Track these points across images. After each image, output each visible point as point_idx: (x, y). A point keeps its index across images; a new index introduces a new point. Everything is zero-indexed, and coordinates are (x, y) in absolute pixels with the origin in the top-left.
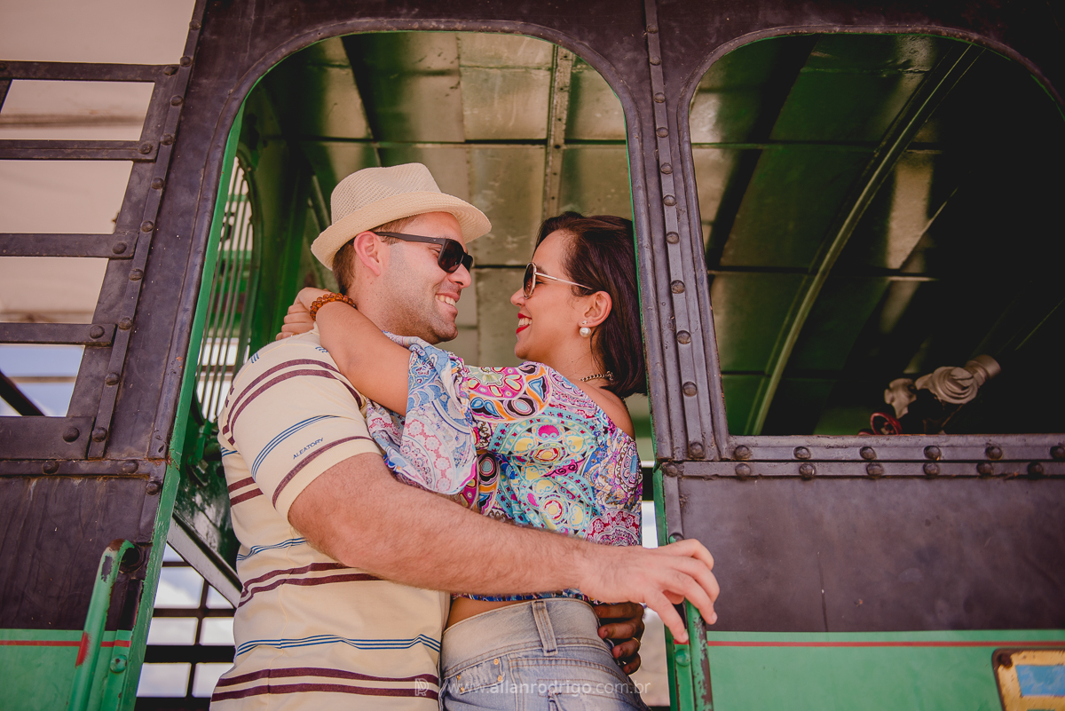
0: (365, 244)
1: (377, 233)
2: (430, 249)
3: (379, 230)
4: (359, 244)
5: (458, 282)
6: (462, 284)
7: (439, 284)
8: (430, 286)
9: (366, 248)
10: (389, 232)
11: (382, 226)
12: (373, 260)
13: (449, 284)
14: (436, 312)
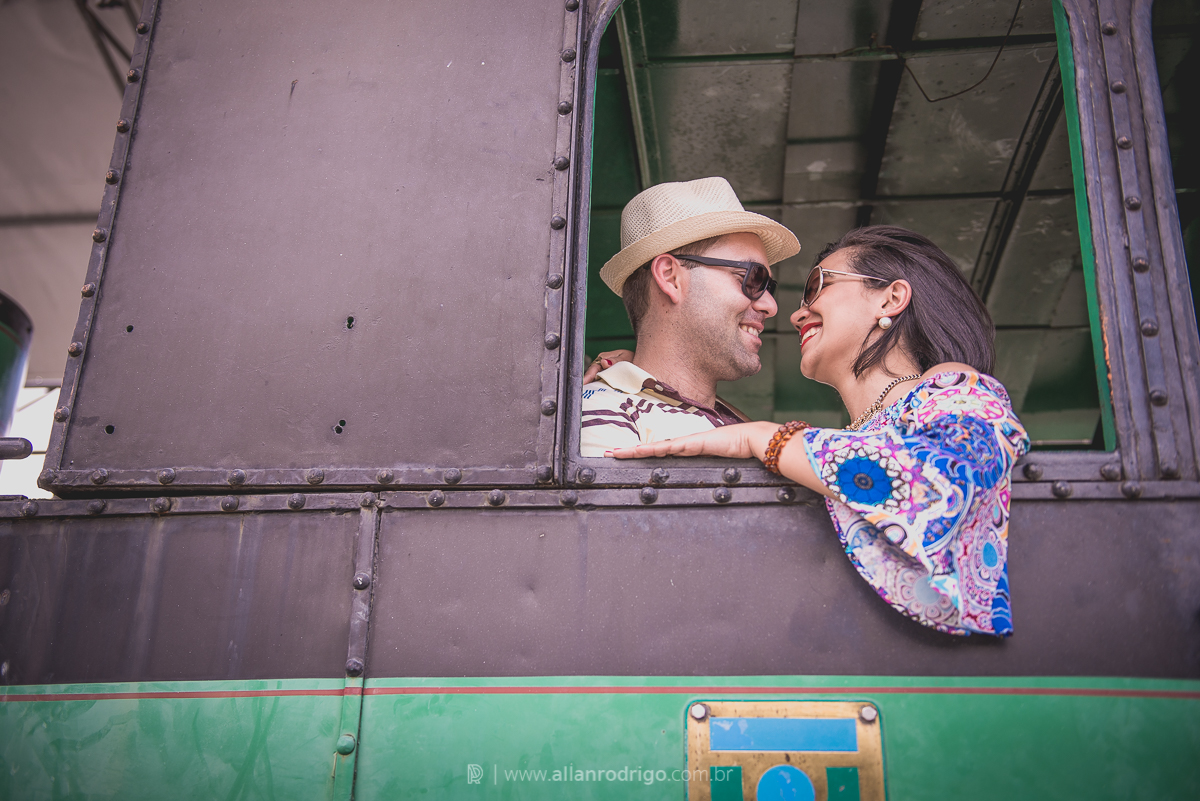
0: (663, 267)
1: (676, 257)
2: (733, 273)
3: (678, 253)
4: (657, 267)
5: (762, 311)
6: (767, 313)
7: (742, 313)
8: (733, 315)
9: (665, 272)
10: (690, 254)
11: (681, 248)
12: (671, 285)
13: (753, 312)
14: (740, 343)
